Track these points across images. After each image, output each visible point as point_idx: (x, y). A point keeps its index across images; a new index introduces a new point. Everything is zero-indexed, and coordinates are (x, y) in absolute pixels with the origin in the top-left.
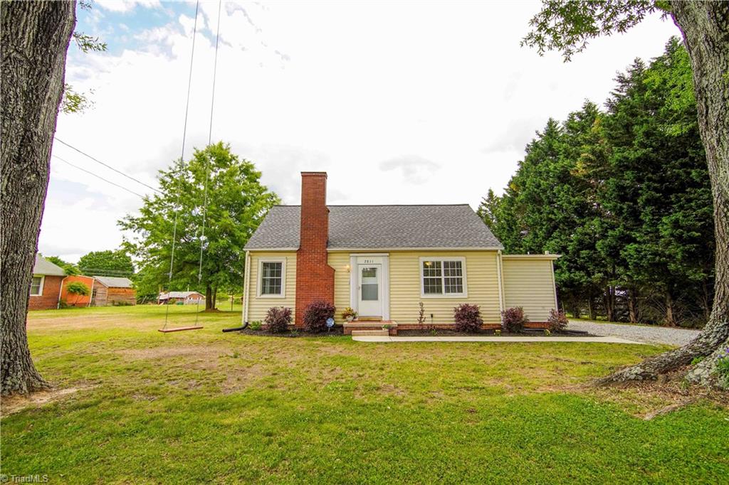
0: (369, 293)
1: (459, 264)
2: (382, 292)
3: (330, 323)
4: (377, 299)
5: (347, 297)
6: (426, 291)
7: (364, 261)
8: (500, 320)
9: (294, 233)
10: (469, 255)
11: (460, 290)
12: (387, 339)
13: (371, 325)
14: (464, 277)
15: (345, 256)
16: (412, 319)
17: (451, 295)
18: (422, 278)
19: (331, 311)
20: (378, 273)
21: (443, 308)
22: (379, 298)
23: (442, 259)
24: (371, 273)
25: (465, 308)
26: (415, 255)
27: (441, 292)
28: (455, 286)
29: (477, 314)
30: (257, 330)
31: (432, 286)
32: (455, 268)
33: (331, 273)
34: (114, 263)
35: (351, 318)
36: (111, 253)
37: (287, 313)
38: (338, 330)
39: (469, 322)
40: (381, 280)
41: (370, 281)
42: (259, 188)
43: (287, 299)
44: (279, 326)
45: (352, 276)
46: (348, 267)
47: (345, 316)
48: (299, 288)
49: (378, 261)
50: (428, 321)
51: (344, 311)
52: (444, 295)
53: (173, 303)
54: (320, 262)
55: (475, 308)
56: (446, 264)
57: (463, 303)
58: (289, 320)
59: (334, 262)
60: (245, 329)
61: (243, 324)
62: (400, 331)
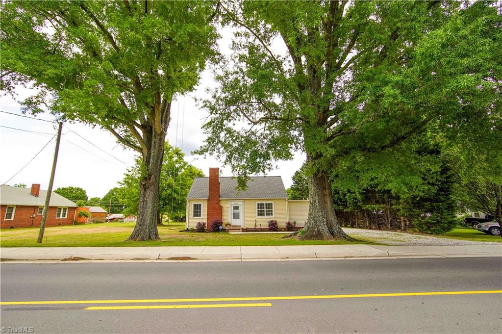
0: (236, 216)
1: (271, 204)
2: (241, 216)
3: (221, 228)
4: (239, 218)
5: (228, 217)
6: (259, 215)
7: (234, 203)
8: (284, 226)
9: (206, 191)
10: (275, 201)
11: (272, 214)
12: (242, 233)
13: (236, 228)
14: (273, 209)
15: (227, 201)
16: (252, 226)
17: (268, 217)
18: (257, 210)
19: (221, 223)
20: (240, 207)
21: (264, 221)
22: (240, 217)
23: (265, 202)
24: (236, 208)
25: (271, 222)
26: (254, 201)
27: (264, 215)
28: (270, 213)
29: (276, 224)
30: (193, 231)
31: (261, 213)
32: (269, 206)
33: (221, 208)
34: (75, 195)
35: (229, 226)
36: (72, 188)
37: (204, 224)
38: (224, 230)
39: (273, 227)
40: (241, 211)
41: (236, 211)
42: (184, 162)
43: (203, 218)
44: (201, 229)
45: (229, 209)
46: (228, 206)
47: (226, 225)
48: (208, 214)
49: (239, 203)
50: (258, 227)
51: (226, 223)
52: (265, 217)
53: (117, 221)
54: (217, 204)
55: (276, 221)
56: (266, 204)
57: (271, 220)
58: (205, 227)
59: (222, 204)
60: (187, 230)
61: (186, 229)
62: (247, 230)
